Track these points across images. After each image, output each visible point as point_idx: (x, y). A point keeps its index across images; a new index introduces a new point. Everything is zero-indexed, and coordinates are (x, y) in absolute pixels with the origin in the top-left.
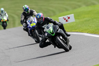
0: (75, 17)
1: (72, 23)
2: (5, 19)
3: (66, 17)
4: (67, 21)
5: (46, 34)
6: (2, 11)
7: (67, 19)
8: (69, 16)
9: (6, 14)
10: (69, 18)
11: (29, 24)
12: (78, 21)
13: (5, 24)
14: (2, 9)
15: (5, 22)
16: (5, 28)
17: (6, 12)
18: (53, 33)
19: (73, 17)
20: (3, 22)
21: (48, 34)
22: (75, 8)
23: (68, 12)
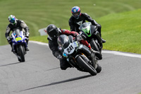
11: (14, 37)
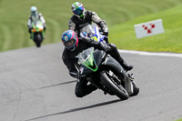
0: (164, 25)
1: (159, 35)
2: (40, 26)
3: (148, 24)
4: (149, 31)
5: (82, 70)
6: (34, 12)
7: (149, 27)
8: (153, 22)
9: (42, 18)
10: (153, 26)
12: (169, 32)
13: (39, 36)
14: (34, 8)
15: (40, 33)
16: (38, 45)
17: (40, 14)
18: (94, 67)
19: (161, 24)
20: (36, 33)
21: (86, 69)
22: (164, 8)
23: (152, 16)
